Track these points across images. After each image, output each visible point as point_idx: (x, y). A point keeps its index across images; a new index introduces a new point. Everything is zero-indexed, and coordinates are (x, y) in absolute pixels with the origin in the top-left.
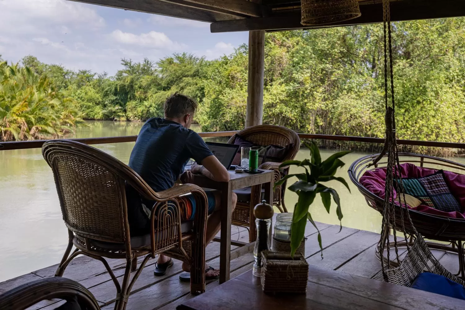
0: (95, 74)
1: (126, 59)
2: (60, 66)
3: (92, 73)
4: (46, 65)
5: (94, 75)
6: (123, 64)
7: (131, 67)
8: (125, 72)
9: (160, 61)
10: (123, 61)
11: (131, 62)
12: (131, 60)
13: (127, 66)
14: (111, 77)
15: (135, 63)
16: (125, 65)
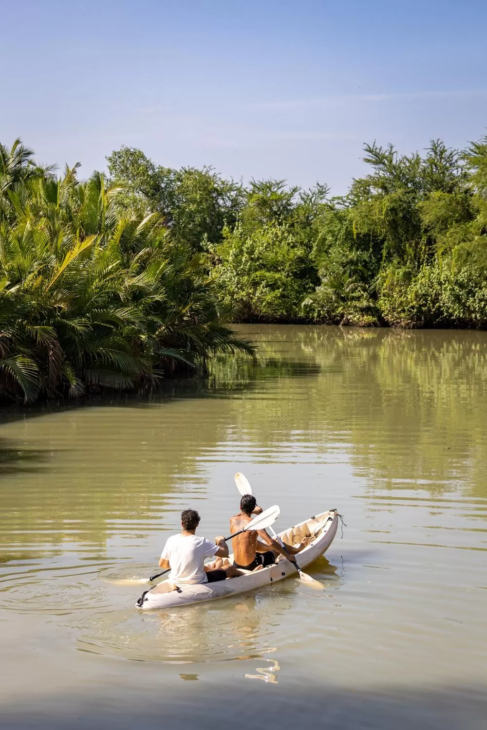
0: (295, 190)
1: (378, 145)
2: (207, 172)
3: (287, 190)
4: (169, 171)
5: (291, 195)
6: (368, 161)
7: (392, 168)
8: (376, 185)
9: (473, 148)
10: (370, 151)
11: (391, 154)
12: (392, 147)
13: (381, 166)
14: (339, 198)
15: (405, 158)
16: (376, 163)
